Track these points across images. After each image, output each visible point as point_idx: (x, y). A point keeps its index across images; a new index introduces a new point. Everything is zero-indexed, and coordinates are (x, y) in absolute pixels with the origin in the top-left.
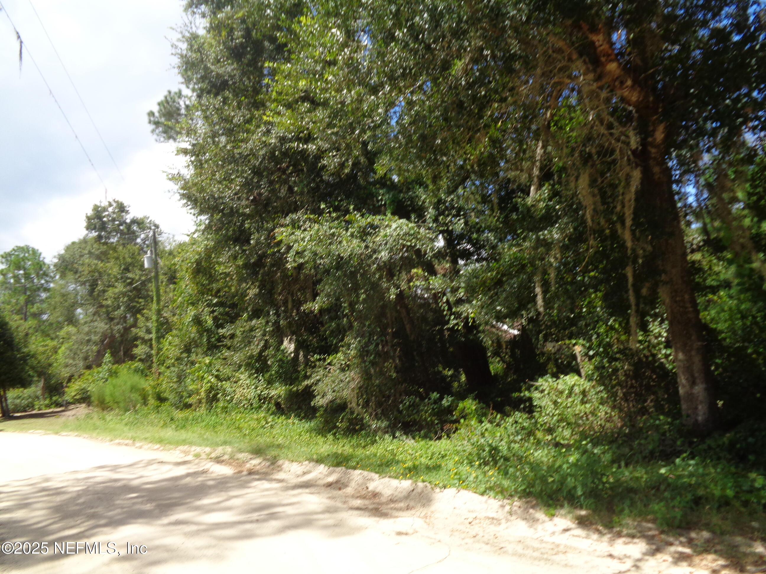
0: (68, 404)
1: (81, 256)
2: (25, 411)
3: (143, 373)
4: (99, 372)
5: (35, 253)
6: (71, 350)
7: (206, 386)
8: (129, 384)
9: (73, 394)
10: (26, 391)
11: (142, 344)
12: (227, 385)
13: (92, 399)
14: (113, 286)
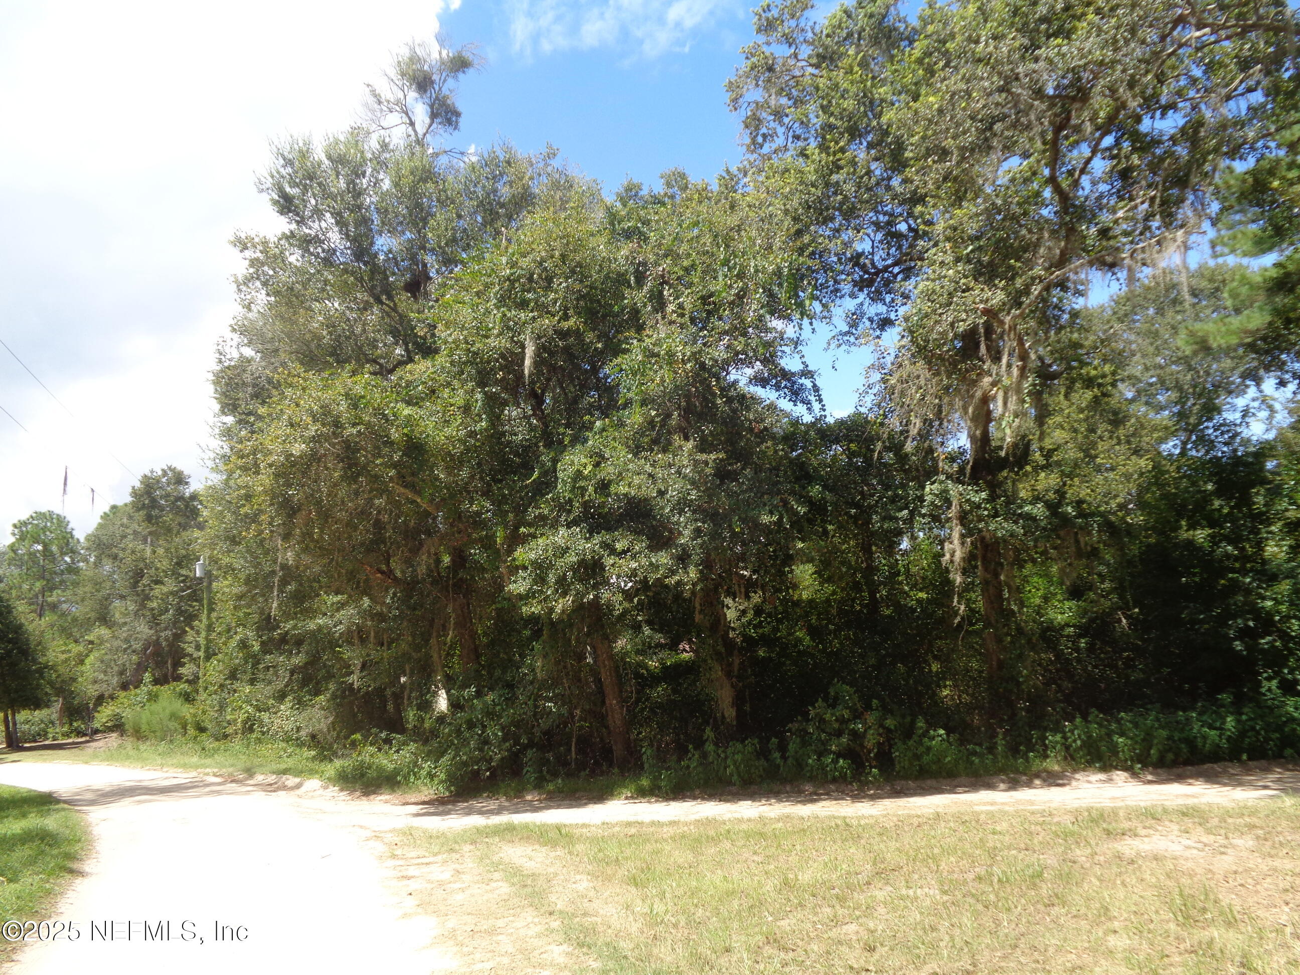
0: (96, 731)
1: (124, 537)
2: (35, 741)
3: (188, 698)
4: (136, 695)
5: (61, 522)
6: (102, 662)
7: (242, 716)
8: (168, 712)
9: (104, 720)
10: (37, 712)
11: (190, 662)
12: (265, 716)
13: (127, 727)
14: (162, 583)
